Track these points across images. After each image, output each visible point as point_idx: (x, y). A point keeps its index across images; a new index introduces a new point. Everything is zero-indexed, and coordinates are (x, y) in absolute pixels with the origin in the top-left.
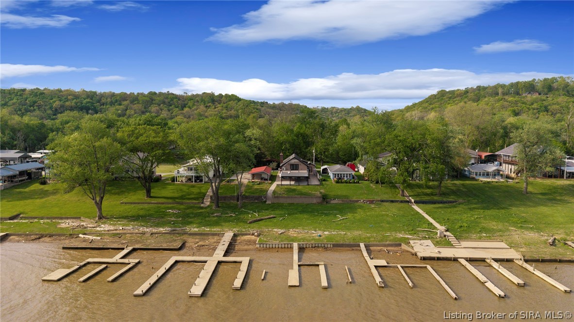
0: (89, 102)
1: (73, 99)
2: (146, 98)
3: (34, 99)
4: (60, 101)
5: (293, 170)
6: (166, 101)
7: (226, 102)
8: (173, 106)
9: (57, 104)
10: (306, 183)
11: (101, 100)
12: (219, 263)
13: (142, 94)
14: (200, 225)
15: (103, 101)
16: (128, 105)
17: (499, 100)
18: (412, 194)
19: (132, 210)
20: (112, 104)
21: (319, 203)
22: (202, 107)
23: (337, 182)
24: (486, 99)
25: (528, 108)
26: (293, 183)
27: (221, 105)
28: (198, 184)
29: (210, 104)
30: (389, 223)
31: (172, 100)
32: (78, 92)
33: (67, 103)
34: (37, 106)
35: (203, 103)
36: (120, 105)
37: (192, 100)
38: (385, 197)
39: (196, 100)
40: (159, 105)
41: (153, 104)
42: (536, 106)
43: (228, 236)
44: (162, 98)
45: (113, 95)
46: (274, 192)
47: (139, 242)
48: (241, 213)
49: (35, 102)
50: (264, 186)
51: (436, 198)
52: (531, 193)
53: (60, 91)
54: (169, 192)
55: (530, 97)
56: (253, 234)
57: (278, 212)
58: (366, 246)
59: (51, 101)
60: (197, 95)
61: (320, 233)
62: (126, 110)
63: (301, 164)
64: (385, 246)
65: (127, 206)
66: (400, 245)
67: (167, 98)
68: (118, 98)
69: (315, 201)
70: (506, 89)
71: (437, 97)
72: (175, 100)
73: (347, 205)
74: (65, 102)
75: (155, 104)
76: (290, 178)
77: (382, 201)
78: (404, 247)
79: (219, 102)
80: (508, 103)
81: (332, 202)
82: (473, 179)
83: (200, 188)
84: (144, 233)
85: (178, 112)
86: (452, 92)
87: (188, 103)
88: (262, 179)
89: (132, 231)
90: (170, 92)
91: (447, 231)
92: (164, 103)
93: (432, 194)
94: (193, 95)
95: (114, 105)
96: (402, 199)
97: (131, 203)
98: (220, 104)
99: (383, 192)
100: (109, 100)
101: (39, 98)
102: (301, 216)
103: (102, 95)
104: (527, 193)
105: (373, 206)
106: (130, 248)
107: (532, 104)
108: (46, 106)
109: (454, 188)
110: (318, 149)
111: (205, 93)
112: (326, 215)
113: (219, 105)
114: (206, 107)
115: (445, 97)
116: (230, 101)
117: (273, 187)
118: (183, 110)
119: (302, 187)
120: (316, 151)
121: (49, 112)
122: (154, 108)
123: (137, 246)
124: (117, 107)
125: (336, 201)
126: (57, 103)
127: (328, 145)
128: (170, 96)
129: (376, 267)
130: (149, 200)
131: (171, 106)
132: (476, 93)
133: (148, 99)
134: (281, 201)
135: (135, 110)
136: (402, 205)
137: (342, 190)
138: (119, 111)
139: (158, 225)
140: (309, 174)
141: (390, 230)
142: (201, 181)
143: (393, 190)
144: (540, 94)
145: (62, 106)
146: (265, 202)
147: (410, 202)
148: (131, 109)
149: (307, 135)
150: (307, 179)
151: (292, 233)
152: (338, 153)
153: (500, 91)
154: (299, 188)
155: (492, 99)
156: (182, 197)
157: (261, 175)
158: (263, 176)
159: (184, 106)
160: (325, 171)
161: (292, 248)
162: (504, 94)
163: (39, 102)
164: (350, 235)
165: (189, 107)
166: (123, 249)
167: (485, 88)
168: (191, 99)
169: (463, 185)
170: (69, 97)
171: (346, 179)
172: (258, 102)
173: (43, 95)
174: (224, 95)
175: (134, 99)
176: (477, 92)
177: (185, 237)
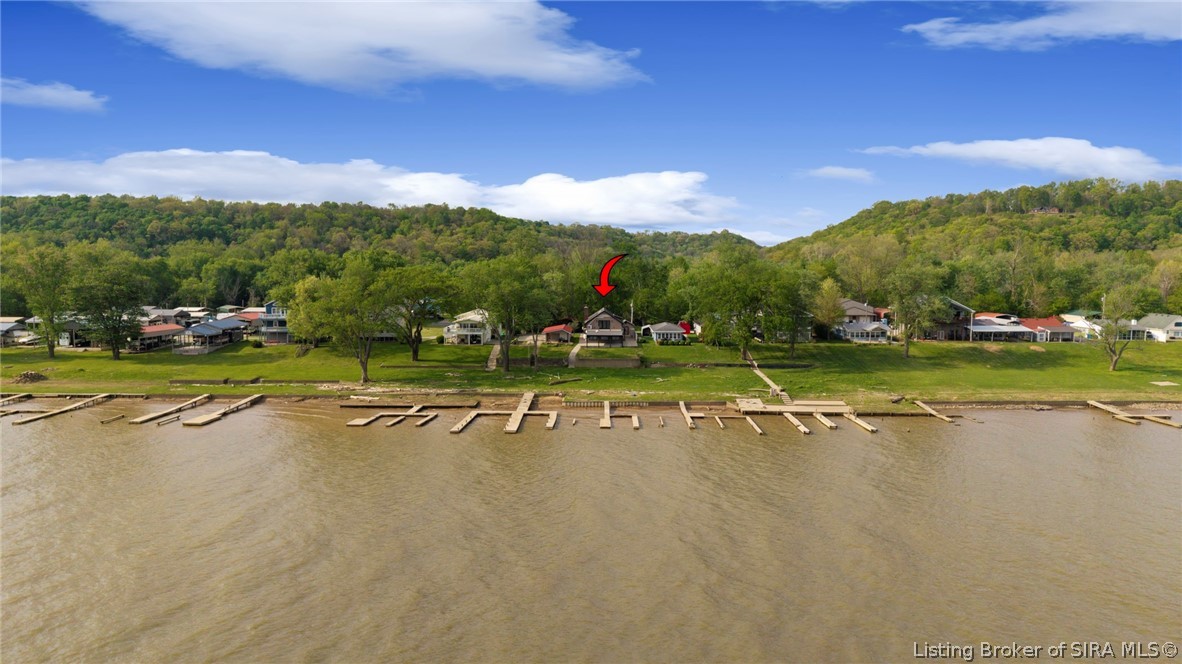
0: (213, 223)
1: (183, 217)
2: (320, 215)
3: (112, 216)
4: (160, 219)
5: (602, 328)
6: (358, 220)
7: (473, 224)
8: (371, 230)
9: (154, 226)
10: (620, 345)
11: (234, 218)
12: (525, 415)
13: (311, 206)
14: (492, 386)
15: (239, 219)
16: (286, 228)
17: (980, 223)
18: (757, 357)
19: (401, 373)
20: (257, 225)
21: (635, 367)
22: (427, 234)
23: (662, 344)
24: (960, 220)
25: (1034, 239)
26: (602, 345)
27: (463, 228)
28: (476, 346)
29: (441, 227)
30: (717, 384)
31: (369, 218)
32: (188, 202)
33: (174, 225)
34: (116, 229)
35: (427, 224)
36: (272, 227)
37: (407, 218)
38: (721, 361)
39: (414, 219)
40: (346, 228)
41: (334, 226)
42: (1047, 234)
43: (529, 396)
44: (349, 215)
45: (256, 208)
46: (578, 355)
47: (426, 402)
48: (539, 376)
49: (112, 222)
50: (564, 348)
51: (786, 362)
52: (914, 357)
53: (154, 200)
54: (438, 354)
55: (1038, 216)
56: (557, 395)
57: (584, 375)
58: (686, 404)
59: (143, 220)
60: (415, 210)
61: (635, 393)
62: (285, 237)
63: (615, 321)
64: (708, 404)
65: (391, 371)
66: (725, 403)
67: (359, 215)
68: (267, 214)
69: (631, 365)
70: (999, 200)
71: (872, 215)
72: (375, 219)
73: (671, 368)
74: (168, 221)
75: (339, 226)
76: (599, 338)
77: (717, 365)
78: (729, 405)
79: (458, 223)
80: (997, 229)
81: (654, 366)
82: (848, 341)
83: (478, 350)
84: (428, 394)
85: (383, 242)
86: (901, 206)
87: (399, 224)
88: (560, 340)
89: (412, 392)
90: (364, 203)
91: (782, 391)
92: (354, 224)
93: (783, 358)
94: (408, 209)
95: (260, 227)
96: (743, 362)
97: (395, 367)
98: (460, 226)
99: (721, 355)
100: (248, 218)
101: (118, 215)
102: (614, 379)
103: (235, 209)
104: (908, 357)
105: (703, 370)
106: (420, 406)
107: (1042, 230)
108: (132, 229)
109: (815, 351)
110: (639, 303)
111: (429, 205)
112: (643, 377)
113: (458, 229)
114: (435, 232)
115: (887, 215)
116: (479, 221)
117: (576, 349)
118: (390, 237)
119: (615, 349)
120: (635, 304)
121: (141, 240)
122: (336, 235)
123: (425, 404)
124: (268, 231)
125: (658, 365)
126: (155, 223)
127: (653, 296)
128: (365, 211)
129: (692, 418)
130: (417, 363)
131: (367, 229)
132: (943, 208)
133: (324, 216)
134: (588, 364)
135: (301, 238)
136: (742, 369)
137: (668, 352)
138: (273, 240)
139: (441, 387)
140: (624, 333)
141: (716, 390)
142: (479, 342)
143: (734, 353)
144: (1061, 211)
145: (164, 230)
146: (567, 366)
147: (753, 366)
148: (293, 235)
149: (622, 283)
150: (621, 339)
151: (602, 393)
152: (668, 309)
153: (988, 204)
154: (611, 350)
155: (969, 219)
156: (458, 360)
157: (559, 335)
158: (561, 336)
159: (391, 231)
160: (647, 332)
161: (602, 407)
162: (994, 210)
163: (120, 222)
164: (669, 395)
165: (402, 233)
166: (412, 407)
167: (961, 199)
168: (404, 218)
169: (829, 347)
170: (175, 213)
171: (673, 339)
172: (530, 222)
173: (126, 209)
174: (467, 209)
175: (297, 216)
176: (947, 205)
177: (479, 398)
